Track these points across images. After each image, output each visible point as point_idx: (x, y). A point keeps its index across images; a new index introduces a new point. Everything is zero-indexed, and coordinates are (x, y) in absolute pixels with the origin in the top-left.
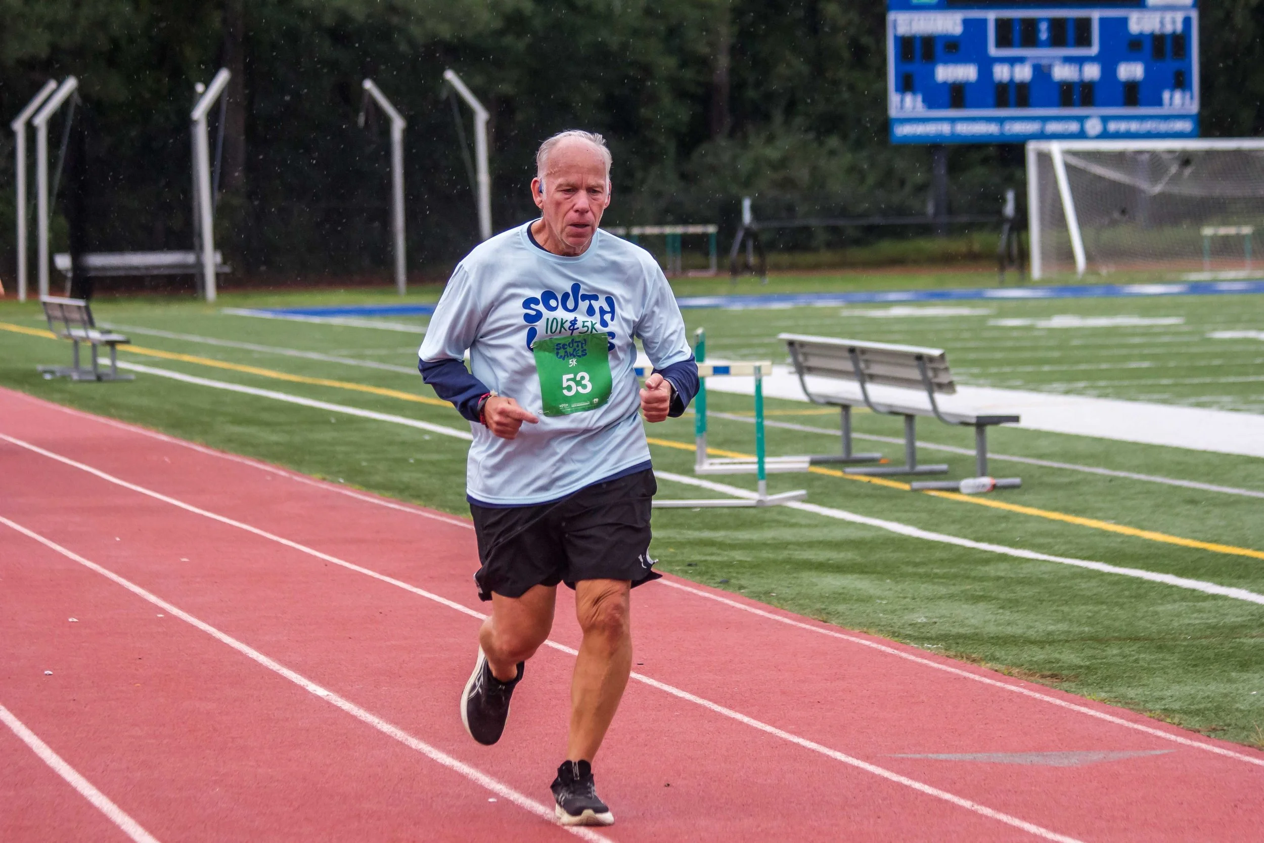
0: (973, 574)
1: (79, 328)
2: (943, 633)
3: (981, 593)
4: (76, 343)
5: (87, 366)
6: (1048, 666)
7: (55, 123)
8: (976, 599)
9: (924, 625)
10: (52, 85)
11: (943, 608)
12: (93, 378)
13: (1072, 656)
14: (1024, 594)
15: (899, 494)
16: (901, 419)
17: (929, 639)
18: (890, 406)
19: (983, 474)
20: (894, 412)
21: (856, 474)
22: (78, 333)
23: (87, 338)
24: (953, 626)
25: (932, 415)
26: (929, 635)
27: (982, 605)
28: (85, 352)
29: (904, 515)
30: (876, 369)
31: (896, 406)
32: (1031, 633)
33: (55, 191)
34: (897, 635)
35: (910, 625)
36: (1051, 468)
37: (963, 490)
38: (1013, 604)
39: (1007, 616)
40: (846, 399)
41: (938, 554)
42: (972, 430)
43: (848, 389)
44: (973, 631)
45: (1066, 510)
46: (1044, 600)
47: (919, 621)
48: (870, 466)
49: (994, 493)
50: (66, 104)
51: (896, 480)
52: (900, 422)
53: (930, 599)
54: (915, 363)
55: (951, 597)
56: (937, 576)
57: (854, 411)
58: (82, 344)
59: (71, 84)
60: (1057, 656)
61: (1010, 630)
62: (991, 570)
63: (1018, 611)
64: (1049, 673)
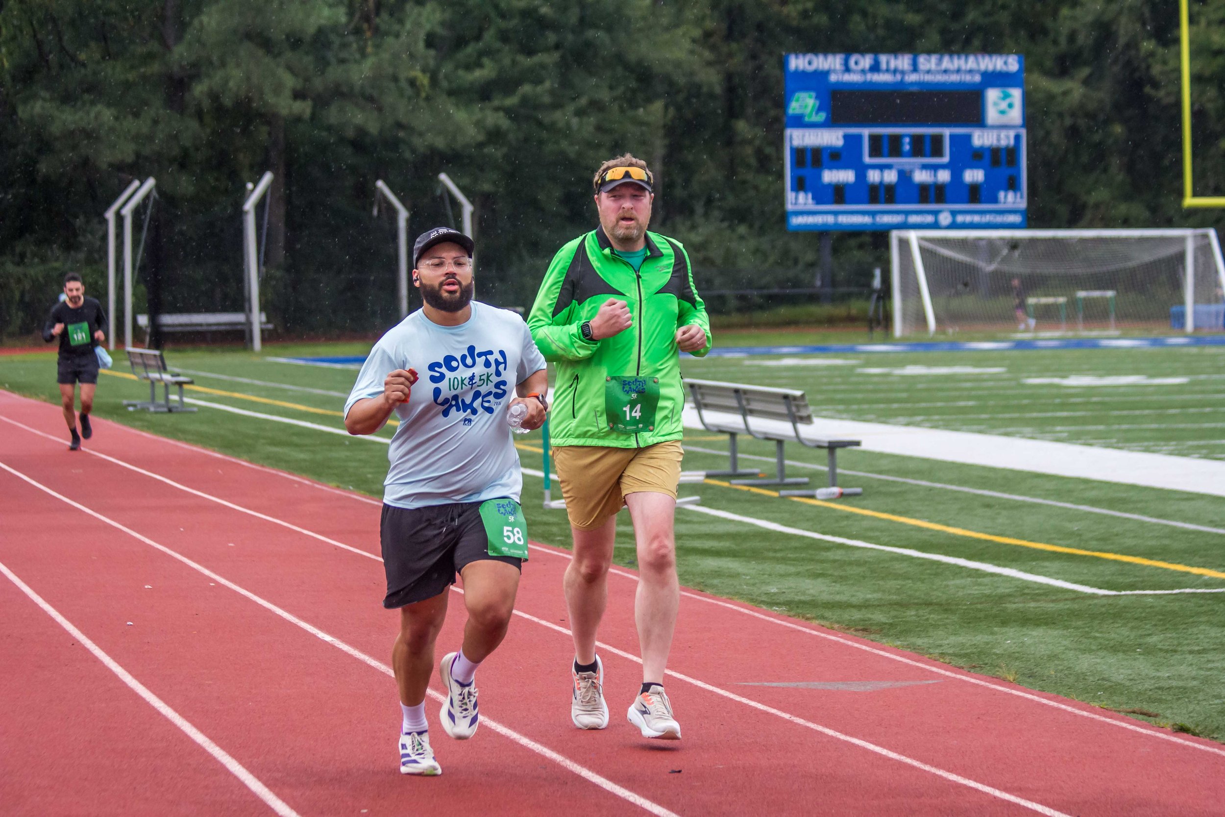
0: (818, 557)
1: (154, 372)
2: (788, 599)
3: (821, 572)
4: (153, 383)
5: (162, 401)
6: (862, 623)
7: (138, 212)
8: (816, 576)
9: (775, 594)
10: (136, 183)
11: (791, 582)
12: (165, 409)
13: (881, 616)
14: (852, 572)
15: (770, 499)
16: (774, 443)
17: (777, 604)
18: (765, 433)
19: (834, 485)
20: (768, 438)
21: (738, 485)
22: (155, 375)
23: (161, 380)
24: (797, 595)
25: (796, 440)
26: (778, 601)
27: (820, 580)
28: (160, 390)
29: (771, 515)
30: (755, 406)
31: (770, 434)
32: (854, 600)
33: (138, 264)
34: (755, 601)
35: (765, 594)
36: (887, 481)
37: (818, 497)
38: (842, 579)
39: (837, 587)
40: (733, 428)
41: (794, 544)
42: (825, 452)
43: (733, 420)
44: (811, 598)
45: (893, 512)
46: (867, 577)
47: (772, 591)
48: (751, 479)
49: (841, 499)
50: (147, 197)
51: (769, 489)
52: (772, 446)
53: (781, 576)
54: (783, 401)
55: (798, 574)
56: (790, 559)
57: (738, 438)
58: (157, 384)
59: (150, 183)
60: (870, 616)
61: (838, 598)
62: (830, 555)
63: (846, 584)
64: (862, 627)
